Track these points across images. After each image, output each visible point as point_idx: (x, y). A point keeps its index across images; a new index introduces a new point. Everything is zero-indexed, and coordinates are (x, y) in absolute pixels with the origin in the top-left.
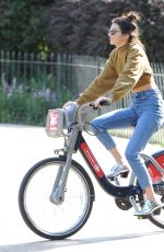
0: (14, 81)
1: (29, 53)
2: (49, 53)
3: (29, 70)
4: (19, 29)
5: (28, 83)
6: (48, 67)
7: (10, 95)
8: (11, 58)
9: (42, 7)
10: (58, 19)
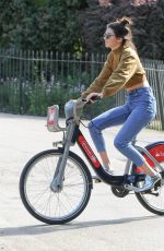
0: (53, 78)
1: (66, 52)
2: (83, 53)
3: (65, 68)
4: (57, 31)
5: (65, 81)
6: (83, 65)
7: (49, 90)
8: (49, 57)
9: (77, 12)
10: (92, 22)
